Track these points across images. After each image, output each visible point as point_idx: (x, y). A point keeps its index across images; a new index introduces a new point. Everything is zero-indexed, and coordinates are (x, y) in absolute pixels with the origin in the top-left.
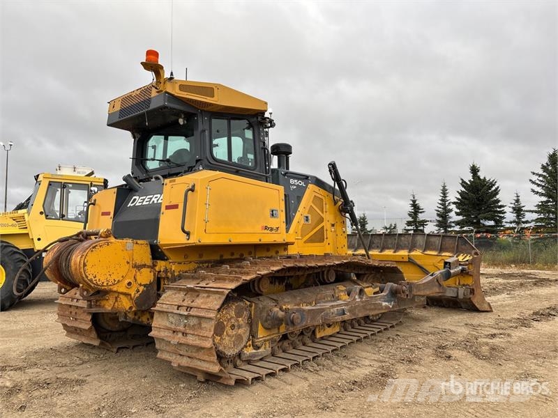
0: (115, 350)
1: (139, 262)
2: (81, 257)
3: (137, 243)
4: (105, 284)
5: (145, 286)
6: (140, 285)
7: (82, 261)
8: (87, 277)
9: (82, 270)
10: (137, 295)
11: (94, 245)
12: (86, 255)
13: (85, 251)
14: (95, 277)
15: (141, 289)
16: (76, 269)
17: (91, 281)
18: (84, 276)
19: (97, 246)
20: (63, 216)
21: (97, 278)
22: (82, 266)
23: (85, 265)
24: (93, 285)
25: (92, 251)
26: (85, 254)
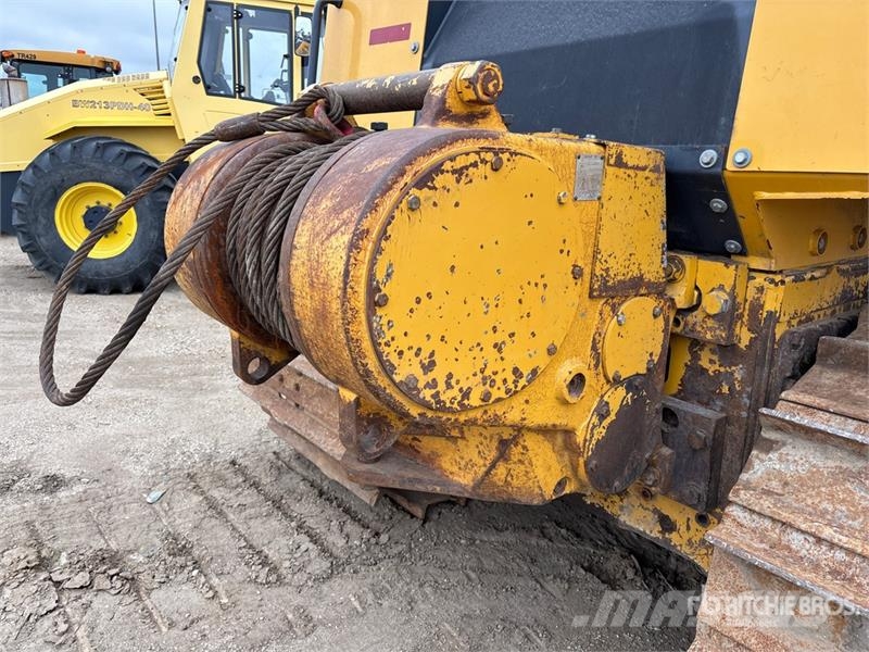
0: (420, 513)
1: (618, 270)
2: (353, 246)
3: (620, 163)
4: (475, 400)
5: (631, 384)
6: (616, 382)
7: (361, 272)
8: (388, 369)
9: (361, 330)
10: (600, 432)
11: (424, 164)
12: (384, 235)
13: (372, 207)
14: (428, 367)
15: (617, 398)
16: (322, 315)
17: (409, 388)
18: (372, 363)
19: (438, 169)
20: (241, 89)
21: (439, 374)
22: (360, 301)
23: (376, 300)
24: (414, 411)
25: (414, 206)
26: (374, 223)
